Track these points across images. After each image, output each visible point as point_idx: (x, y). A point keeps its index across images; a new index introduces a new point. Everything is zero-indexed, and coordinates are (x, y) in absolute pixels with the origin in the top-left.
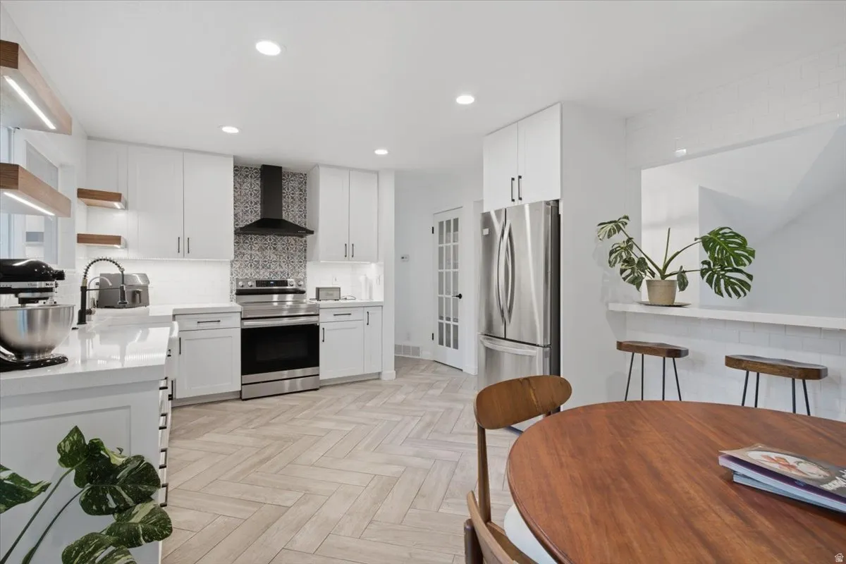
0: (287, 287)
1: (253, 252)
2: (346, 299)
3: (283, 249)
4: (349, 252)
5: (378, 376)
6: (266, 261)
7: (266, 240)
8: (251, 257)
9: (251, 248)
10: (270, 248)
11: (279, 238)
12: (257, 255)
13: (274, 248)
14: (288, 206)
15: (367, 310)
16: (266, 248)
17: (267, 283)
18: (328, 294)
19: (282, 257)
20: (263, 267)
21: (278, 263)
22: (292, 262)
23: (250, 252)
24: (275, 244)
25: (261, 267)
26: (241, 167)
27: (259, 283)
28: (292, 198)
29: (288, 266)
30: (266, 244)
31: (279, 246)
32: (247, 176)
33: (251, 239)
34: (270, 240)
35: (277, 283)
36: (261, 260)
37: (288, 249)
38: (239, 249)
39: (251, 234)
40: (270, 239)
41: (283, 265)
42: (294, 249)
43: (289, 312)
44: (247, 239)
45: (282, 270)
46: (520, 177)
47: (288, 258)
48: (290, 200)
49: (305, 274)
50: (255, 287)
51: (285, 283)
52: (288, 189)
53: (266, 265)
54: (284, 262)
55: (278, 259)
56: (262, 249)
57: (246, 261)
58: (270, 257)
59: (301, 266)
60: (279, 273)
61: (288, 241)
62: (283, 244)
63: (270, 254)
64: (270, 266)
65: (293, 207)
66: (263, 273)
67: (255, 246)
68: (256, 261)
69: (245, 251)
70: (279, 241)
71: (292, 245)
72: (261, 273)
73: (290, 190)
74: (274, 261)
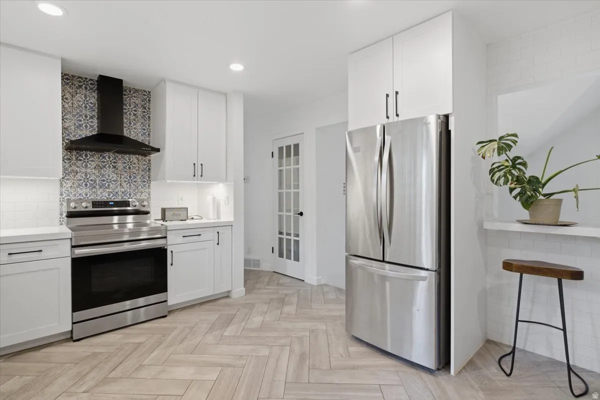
0: (129, 208)
1: (88, 171)
2: (193, 218)
3: (124, 167)
4: (198, 172)
5: (227, 295)
6: (104, 181)
7: (104, 157)
8: (86, 175)
9: (86, 166)
10: (109, 167)
11: (120, 156)
12: (94, 174)
13: (114, 167)
14: (130, 123)
15: (217, 230)
16: (104, 166)
17: (106, 204)
18: (174, 214)
19: (123, 177)
20: (101, 187)
21: (119, 183)
22: (135, 182)
23: (84, 170)
24: (115, 163)
25: (98, 187)
26: (73, 76)
27: (95, 204)
28: (135, 115)
29: (130, 185)
30: (104, 162)
31: (120, 165)
32: (80, 86)
33: (86, 156)
34: (109, 158)
35: (117, 204)
36: (98, 179)
37: (130, 168)
38: (70, 166)
39: (86, 150)
40: (109, 157)
41: (124, 184)
42: (137, 168)
43: (130, 237)
44: (81, 156)
45: (123, 190)
46: (397, 93)
47: (130, 177)
48: (132, 117)
49: (149, 194)
50: (91, 209)
51: (127, 204)
52: (130, 106)
53: (104, 185)
54: (125, 181)
55: (119, 179)
56: (99, 167)
57: (80, 180)
58: (109, 176)
59: (145, 186)
60: (120, 193)
61: (130, 159)
62: (125, 163)
63: (109, 172)
64: (109, 185)
65: (135, 124)
66: (101, 193)
67: (91, 164)
68: (91, 180)
69: (78, 169)
70: (119, 159)
71: (134, 164)
72: (99, 193)
73: (132, 106)
74: (114, 181)
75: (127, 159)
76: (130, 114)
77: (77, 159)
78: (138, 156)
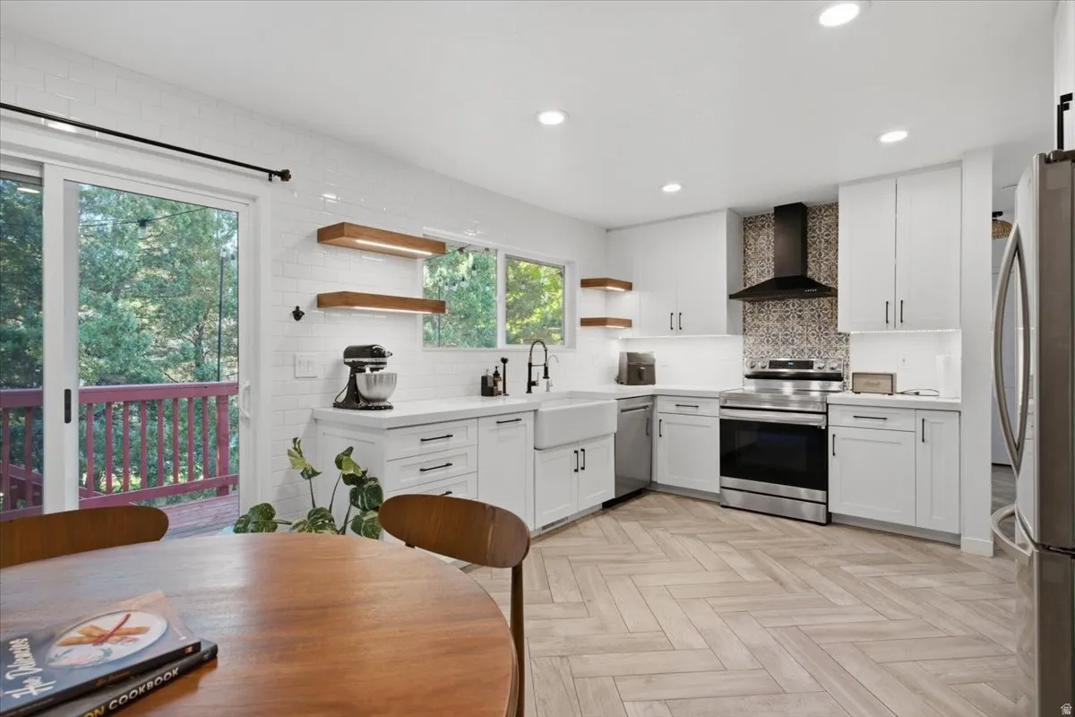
0: (811, 371)
1: (771, 323)
2: (917, 394)
3: (812, 316)
4: (895, 316)
5: (954, 542)
6: (787, 335)
7: (788, 306)
8: (768, 329)
9: (768, 318)
10: (794, 317)
11: (806, 301)
12: (776, 327)
13: (799, 316)
14: (820, 255)
15: (921, 415)
17: (784, 365)
18: (868, 384)
19: (810, 328)
20: (784, 343)
21: (805, 337)
22: (826, 334)
23: (766, 324)
24: (800, 311)
25: (780, 343)
26: (757, 217)
27: (773, 364)
28: (827, 241)
29: (819, 340)
30: (787, 311)
31: (807, 313)
32: (763, 226)
33: (768, 306)
34: (793, 306)
35: (799, 364)
36: (780, 334)
37: (819, 316)
38: (753, 320)
39: (768, 300)
40: (793, 303)
41: (812, 339)
42: (829, 315)
44: (763, 307)
45: (809, 346)
47: (820, 328)
49: (847, 352)
50: (767, 370)
51: (809, 365)
52: (820, 231)
53: (787, 340)
54: (813, 335)
55: (805, 331)
56: (781, 319)
57: (762, 336)
58: (793, 329)
59: (840, 340)
60: (806, 351)
61: (819, 304)
62: (813, 310)
63: (792, 323)
64: (793, 340)
65: (827, 254)
66: (784, 350)
67: (772, 315)
68: (774, 335)
69: (760, 323)
70: (806, 306)
71: (826, 309)
72: (781, 350)
73: (823, 230)
74: (799, 334)
75: (816, 304)
76: (820, 242)
77: (760, 312)
78: (830, 298)
